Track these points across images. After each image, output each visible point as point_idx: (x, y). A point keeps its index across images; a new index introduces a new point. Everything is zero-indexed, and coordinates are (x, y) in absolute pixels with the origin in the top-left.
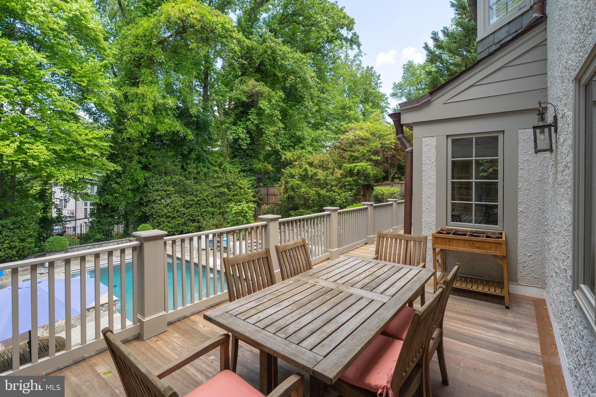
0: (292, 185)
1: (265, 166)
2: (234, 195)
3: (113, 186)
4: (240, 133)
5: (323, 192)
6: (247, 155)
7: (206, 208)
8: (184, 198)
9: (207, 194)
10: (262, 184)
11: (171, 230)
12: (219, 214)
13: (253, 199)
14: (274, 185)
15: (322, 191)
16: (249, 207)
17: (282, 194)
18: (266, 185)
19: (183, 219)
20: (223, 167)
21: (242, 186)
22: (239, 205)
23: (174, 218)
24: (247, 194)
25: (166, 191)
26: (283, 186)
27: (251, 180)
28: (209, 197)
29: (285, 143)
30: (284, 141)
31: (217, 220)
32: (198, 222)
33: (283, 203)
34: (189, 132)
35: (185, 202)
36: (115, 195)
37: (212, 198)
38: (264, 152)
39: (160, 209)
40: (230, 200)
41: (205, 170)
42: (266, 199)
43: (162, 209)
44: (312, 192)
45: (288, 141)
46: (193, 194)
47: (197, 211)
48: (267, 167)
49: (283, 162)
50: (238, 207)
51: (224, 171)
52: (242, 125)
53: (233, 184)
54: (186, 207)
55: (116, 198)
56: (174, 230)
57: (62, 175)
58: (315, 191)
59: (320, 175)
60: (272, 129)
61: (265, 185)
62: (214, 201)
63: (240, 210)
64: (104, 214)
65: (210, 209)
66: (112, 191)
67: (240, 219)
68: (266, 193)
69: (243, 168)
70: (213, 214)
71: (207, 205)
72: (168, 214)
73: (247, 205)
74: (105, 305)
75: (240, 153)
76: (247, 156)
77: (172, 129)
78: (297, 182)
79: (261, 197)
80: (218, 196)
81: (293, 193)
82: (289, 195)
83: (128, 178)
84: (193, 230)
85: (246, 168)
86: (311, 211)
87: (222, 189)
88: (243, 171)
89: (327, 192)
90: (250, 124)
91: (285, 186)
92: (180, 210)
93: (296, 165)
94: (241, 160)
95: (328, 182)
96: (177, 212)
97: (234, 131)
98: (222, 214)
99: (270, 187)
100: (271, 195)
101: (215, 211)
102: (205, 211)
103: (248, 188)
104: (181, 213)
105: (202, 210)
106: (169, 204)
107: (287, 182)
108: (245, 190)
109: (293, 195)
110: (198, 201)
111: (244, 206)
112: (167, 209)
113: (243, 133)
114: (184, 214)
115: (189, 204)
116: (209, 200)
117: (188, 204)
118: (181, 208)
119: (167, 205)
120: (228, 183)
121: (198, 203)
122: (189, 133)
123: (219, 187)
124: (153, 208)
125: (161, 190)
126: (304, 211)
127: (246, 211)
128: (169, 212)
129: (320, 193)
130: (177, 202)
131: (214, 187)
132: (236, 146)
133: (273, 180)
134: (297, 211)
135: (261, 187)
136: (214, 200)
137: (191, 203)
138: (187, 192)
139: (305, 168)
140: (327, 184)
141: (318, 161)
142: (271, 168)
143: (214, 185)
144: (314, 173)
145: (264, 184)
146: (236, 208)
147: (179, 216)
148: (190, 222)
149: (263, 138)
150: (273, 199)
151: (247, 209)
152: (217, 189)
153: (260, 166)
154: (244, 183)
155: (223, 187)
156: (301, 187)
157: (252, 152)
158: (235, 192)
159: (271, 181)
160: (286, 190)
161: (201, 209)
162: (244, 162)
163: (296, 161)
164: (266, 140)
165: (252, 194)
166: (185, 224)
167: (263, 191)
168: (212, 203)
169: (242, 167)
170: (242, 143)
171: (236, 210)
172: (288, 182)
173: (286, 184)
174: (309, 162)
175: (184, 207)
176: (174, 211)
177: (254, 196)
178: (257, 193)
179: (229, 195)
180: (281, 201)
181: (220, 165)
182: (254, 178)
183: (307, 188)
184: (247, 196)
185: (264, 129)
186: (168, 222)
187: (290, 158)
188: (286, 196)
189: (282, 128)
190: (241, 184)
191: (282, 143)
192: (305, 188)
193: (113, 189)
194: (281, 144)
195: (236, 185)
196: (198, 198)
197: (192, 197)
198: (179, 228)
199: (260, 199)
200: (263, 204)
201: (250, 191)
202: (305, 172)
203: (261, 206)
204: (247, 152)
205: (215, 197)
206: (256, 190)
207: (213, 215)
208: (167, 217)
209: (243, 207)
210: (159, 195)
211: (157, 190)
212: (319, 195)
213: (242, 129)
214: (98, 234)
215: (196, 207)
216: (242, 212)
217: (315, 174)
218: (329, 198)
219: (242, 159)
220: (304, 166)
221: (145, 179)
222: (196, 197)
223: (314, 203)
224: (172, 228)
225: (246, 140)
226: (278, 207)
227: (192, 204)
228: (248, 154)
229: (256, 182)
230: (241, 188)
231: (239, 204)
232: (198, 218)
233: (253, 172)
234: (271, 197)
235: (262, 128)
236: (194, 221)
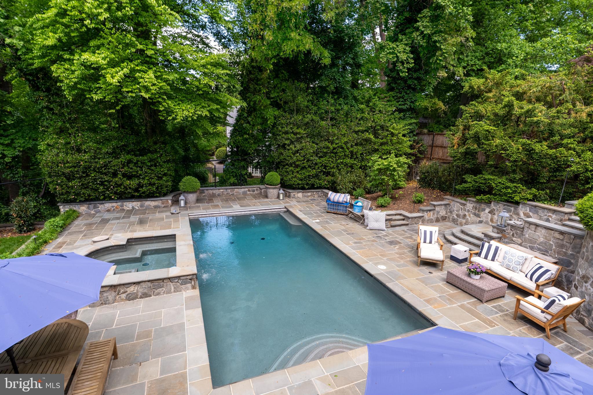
0: (476, 133)
1: (435, 103)
2: (382, 144)
3: (245, 125)
4: (400, 52)
5: (539, 147)
6: (409, 87)
7: (344, 159)
8: (317, 144)
9: (346, 140)
10: (426, 131)
11: (300, 182)
12: (360, 168)
13: (409, 151)
14: (445, 132)
15: (538, 145)
16: (400, 162)
17: (455, 147)
18: (432, 131)
19: (314, 171)
20: (371, 104)
21: (396, 132)
22: (385, 159)
23: (304, 168)
24: (400, 144)
25: (295, 134)
26: (459, 134)
27: (410, 124)
28: (349, 145)
29: (472, 65)
30: (472, 63)
31: (356, 176)
32: (333, 175)
33: (455, 161)
34: (326, 53)
35: (318, 149)
36: (245, 136)
37: (352, 146)
38: (434, 81)
39: (288, 156)
40: (376, 151)
41: (346, 108)
42: (429, 153)
43: (290, 156)
44: (515, 146)
45: (478, 62)
46: (328, 140)
47: (332, 162)
48: (438, 105)
49: (466, 94)
50: (383, 161)
51: (372, 110)
52: (404, 40)
53: (382, 127)
54: (319, 155)
55: (246, 139)
56: (304, 182)
57: (181, 110)
58: (523, 144)
59: (540, 114)
60: (454, 40)
61: (430, 133)
62: (355, 151)
63: (386, 165)
64: (237, 157)
65: (348, 161)
66: (243, 131)
67: (384, 179)
68: (430, 143)
69: (401, 107)
70: (352, 167)
71: (345, 155)
72: (297, 163)
73: (397, 159)
74: (181, 278)
75: (399, 84)
76: (408, 89)
77: (301, 48)
78: (486, 127)
79: (422, 148)
80: (361, 144)
81: (476, 146)
82: (467, 148)
83: (259, 117)
84: (326, 184)
85: (404, 107)
86: (507, 179)
87: (367, 135)
88: (400, 111)
89: (550, 147)
90: (418, 36)
91: (463, 134)
92: (312, 158)
93: (489, 98)
94: (399, 95)
95: (556, 128)
96: (308, 161)
97: (391, 51)
98: (364, 168)
99: (438, 134)
100: (437, 146)
101: (355, 164)
102: (342, 163)
103: (404, 135)
104: (313, 163)
105: (339, 161)
106: (298, 150)
107: (467, 128)
108: (398, 138)
109: (475, 149)
110: (334, 149)
111: (392, 160)
112: (296, 157)
113: (404, 52)
114: (316, 164)
115: (323, 152)
116: (348, 149)
117: (321, 152)
118: (312, 156)
119: (297, 152)
120: (376, 126)
121: (334, 152)
122: (326, 55)
123: (363, 132)
124: (282, 154)
125: (291, 133)
126: (492, 177)
127: (394, 168)
128: (298, 160)
129: (533, 149)
130: (308, 149)
131: (357, 132)
132: (394, 74)
133: (445, 126)
134: (478, 176)
135: (425, 134)
136: (355, 149)
137: (325, 151)
138: (321, 137)
139: (509, 102)
140: (552, 134)
141: (539, 88)
142: (443, 107)
143: (357, 129)
144: (528, 111)
145: (429, 131)
146: (379, 163)
147: (309, 166)
148: (323, 174)
149: (435, 58)
150: (439, 153)
151: (395, 166)
152: (360, 133)
153: (426, 104)
154: (398, 127)
155: (368, 132)
156: (493, 137)
157: (416, 82)
158: (384, 140)
159: (441, 127)
160: (464, 140)
161: (337, 160)
162: (403, 98)
163: (490, 91)
164: (440, 60)
165: (409, 143)
166: (316, 176)
167: (427, 140)
168: (352, 152)
169: (400, 105)
170: (401, 68)
171: (379, 165)
172: (469, 126)
173: (464, 130)
174: (518, 92)
175: (317, 155)
176: (304, 160)
177: (411, 147)
178: (417, 143)
179: (375, 144)
180: (451, 157)
181: (368, 101)
182: (415, 121)
183: (507, 138)
184: (401, 146)
185: (439, 41)
186: (298, 172)
187: (478, 87)
188: (462, 150)
189: (472, 38)
190: (393, 128)
191: (468, 65)
192: (501, 138)
193: (244, 129)
194: (464, 68)
195: (387, 130)
196: (334, 146)
197: (327, 143)
198: (310, 180)
199: (420, 152)
200: (422, 159)
201: (405, 139)
202: (507, 109)
203: (420, 161)
204: (410, 82)
205: (356, 145)
206: (416, 138)
207: (352, 169)
208: (297, 166)
209: (390, 162)
210: (288, 139)
211: (286, 133)
212: (529, 152)
213: (404, 46)
214: (232, 177)
215: (330, 157)
216: (387, 169)
217: (529, 113)
218: (553, 159)
219: (401, 93)
220: (507, 99)
221: (275, 118)
222: (332, 144)
223: (516, 166)
224: (301, 180)
225: (407, 63)
226: (445, 165)
227: (326, 153)
228: (410, 85)
229: (417, 127)
230: (393, 134)
231: (385, 157)
232: (332, 170)
233: (415, 112)
234: (437, 149)
235: (435, 42)
236: (328, 174)
